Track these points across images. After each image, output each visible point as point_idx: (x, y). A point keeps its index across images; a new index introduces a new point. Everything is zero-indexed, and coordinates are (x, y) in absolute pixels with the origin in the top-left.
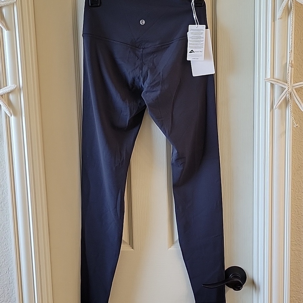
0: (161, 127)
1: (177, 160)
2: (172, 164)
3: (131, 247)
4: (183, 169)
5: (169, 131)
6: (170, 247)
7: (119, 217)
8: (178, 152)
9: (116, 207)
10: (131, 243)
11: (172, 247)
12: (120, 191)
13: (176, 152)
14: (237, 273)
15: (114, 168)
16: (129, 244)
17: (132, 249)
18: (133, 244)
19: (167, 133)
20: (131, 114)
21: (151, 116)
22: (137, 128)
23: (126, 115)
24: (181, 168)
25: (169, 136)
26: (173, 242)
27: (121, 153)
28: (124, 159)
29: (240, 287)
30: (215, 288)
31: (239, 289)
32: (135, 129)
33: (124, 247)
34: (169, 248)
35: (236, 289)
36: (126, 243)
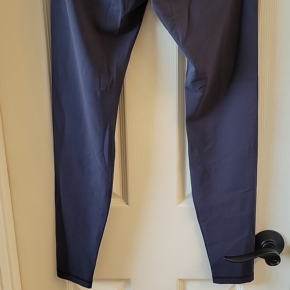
0: (172, 30)
1: (194, 82)
2: (187, 88)
3: (125, 202)
4: (202, 96)
5: (184, 37)
6: (180, 203)
7: (107, 164)
8: (196, 71)
9: (102, 150)
10: (125, 197)
11: (183, 202)
12: (108, 126)
13: (193, 69)
14: (272, 240)
15: (99, 94)
16: (122, 198)
17: (127, 205)
18: (127, 198)
19: (180, 40)
20: (124, 9)
21: (157, 13)
22: (135, 32)
23: (117, 11)
24: (199, 94)
25: (183, 44)
26: (184, 197)
27: (109, 71)
28: (114, 80)
29: (277, 262)
30: (242, 262)
31: (275, 264)
32: (132, 34)
33: (115, 202)
34: (178, 205)
35: (272, 264)
36: (118, 196)
